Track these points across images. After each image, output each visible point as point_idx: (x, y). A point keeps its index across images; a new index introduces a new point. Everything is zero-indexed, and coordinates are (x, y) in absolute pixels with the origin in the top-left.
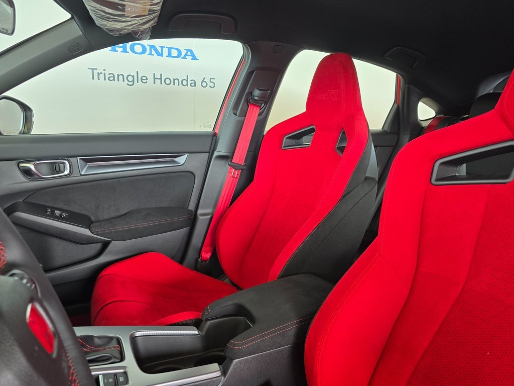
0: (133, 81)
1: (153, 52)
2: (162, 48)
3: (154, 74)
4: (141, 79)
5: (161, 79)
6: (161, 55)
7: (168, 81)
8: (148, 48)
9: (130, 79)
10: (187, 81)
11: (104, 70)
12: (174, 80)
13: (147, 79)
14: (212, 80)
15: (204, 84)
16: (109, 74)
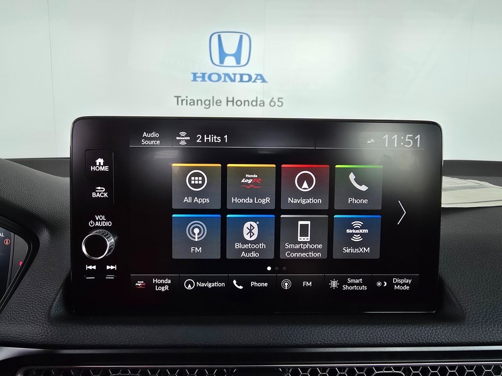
0: (209, 104)
1: (227, 79)
2: (235, 75)
3: (227, 98)
4: (216, 103)
5: (233, 101)
6: (234, 81)
7: (239, 103)
8: (223, 76)
9: (207, 103)
10: (256, 102)
11: (187, 97)
12: (245, 101)
13: (221, 102)
14: (280, 100)
15: (272, 104)
16: (190, 100)
